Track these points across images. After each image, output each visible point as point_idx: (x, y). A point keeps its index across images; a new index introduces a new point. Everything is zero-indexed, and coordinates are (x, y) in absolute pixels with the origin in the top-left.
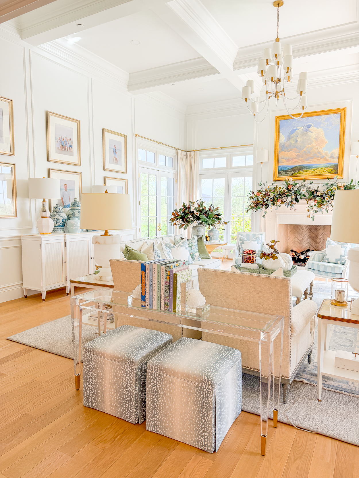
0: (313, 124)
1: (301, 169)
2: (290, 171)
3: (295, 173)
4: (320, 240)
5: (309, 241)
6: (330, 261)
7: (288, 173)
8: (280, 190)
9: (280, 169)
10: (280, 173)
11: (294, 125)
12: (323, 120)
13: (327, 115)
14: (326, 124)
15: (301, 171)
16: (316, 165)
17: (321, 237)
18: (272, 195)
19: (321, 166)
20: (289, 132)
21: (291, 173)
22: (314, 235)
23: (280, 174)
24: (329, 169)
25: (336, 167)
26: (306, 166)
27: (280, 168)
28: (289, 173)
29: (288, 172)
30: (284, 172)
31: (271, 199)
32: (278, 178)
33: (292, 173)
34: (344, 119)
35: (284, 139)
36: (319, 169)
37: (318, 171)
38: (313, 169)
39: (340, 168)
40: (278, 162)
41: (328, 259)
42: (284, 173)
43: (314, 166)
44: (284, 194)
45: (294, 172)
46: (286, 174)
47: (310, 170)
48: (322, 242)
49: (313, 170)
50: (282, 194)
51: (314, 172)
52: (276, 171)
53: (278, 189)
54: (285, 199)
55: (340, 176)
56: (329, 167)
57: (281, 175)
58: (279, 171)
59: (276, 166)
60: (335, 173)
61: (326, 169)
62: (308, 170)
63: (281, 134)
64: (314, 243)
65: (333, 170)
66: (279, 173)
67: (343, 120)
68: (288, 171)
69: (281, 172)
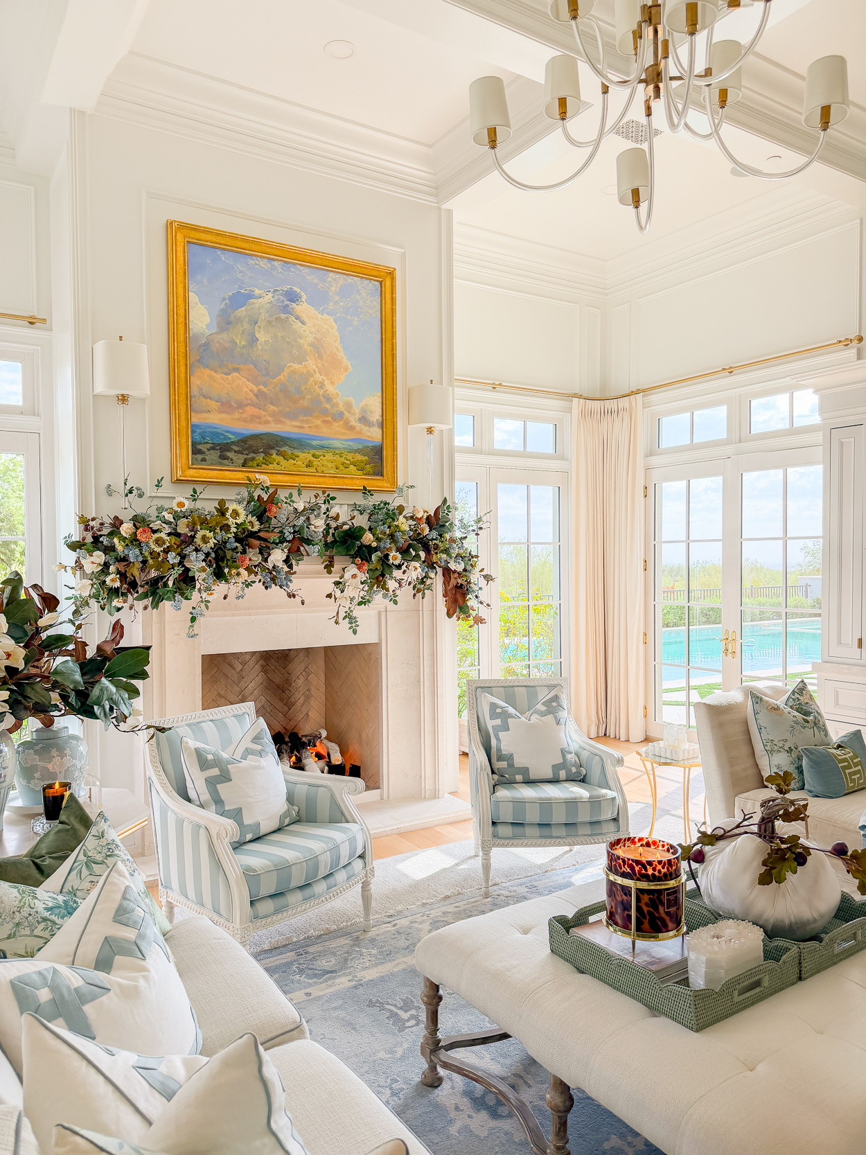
0: (303, 294)
1: (273, 448)
2: (236, 448)
3: (253, 459)
4: (297, 694)
5: (264, 700)
6: (532, 776)
7: (230, 454)
8: (239, 521)
9: (198, 438)
10: (200, 452)
11: (239, 276)
12: (333, 289)
13: (345, 276)
14: (341, 304)
15: (274, 456)
16: (322, 439)
17: (300, 682)
18: (208, 539)
19: (336, 446)
20: (224, 299)
21: (241, 458)
22: (277, 679)
23: (200, 457)
24: (359, 457)
25: (376, 454)
26: (289, 439)
27: (199, 431)
28: (234, 458)
29: (228, 451)
30: (213, 448)
31: (207, 555)
32: (192, 472)
33: (245, 460)
34: (393, 305)
35: (207, 319)
36: (329, 456)
37: (328, 461)
38: (312, 451)
39: (390, 458)
40: (190, 409)
41: (525, 771)
42: (214, 455)
43: (315, 443)
44: (253, 535)
45: (252, 455)
46: (223, 457)
47: (305, 456)
48: (302, 699)
49: (313, 456)
50: (245, 538)
51: (316, 462)
52: (184, 441)
53: (228, 515)
54: (254, 556)
55: (388, 485)
56: (358, 451)
57: (204, 460)
58: (194, 444)
59: (183, 423)
60: (375, 474)
61: (350, 456)
62: (296, 452)
63: (193, 298)
64: (279, 705)
65: (369, 464)
66: (196, 451)
67: (389, 306)
68: (230, 450)
69: (205, 450)
